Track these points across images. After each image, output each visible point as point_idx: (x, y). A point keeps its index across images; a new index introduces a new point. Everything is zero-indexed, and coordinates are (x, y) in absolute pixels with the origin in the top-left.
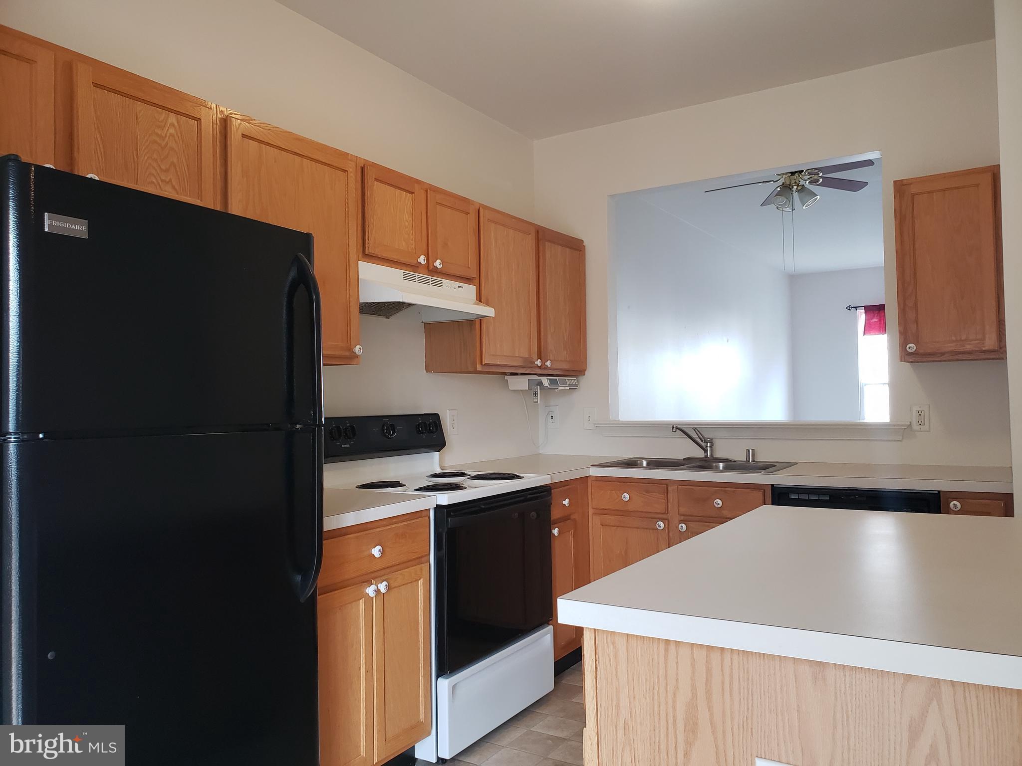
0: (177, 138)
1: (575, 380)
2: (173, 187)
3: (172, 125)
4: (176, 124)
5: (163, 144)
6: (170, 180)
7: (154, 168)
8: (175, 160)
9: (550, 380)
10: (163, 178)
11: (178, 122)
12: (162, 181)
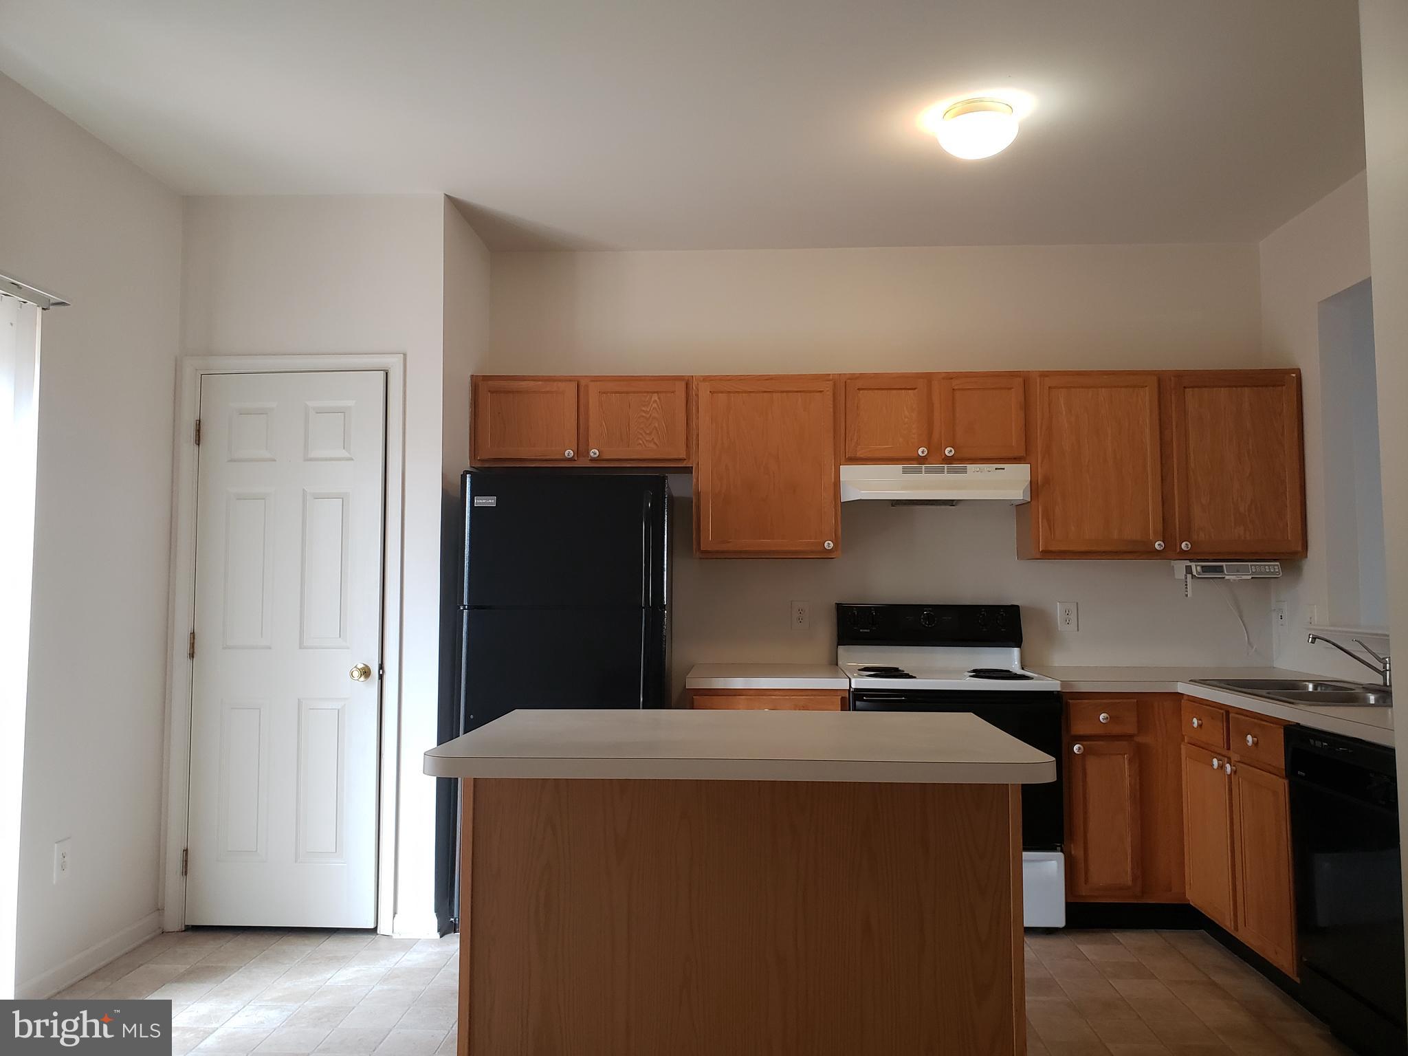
0: (658, 410)
1: (1277, 565)
2: (655, 443)
3: (655, 401)
4: (658, 400)
5: (648, 416)
6: (653, 439)
7: (641, 434)
8: (657, 425)
9: (1202, 567)
10: (647, 439)
11: (659, 398)
12: (647, 441)
